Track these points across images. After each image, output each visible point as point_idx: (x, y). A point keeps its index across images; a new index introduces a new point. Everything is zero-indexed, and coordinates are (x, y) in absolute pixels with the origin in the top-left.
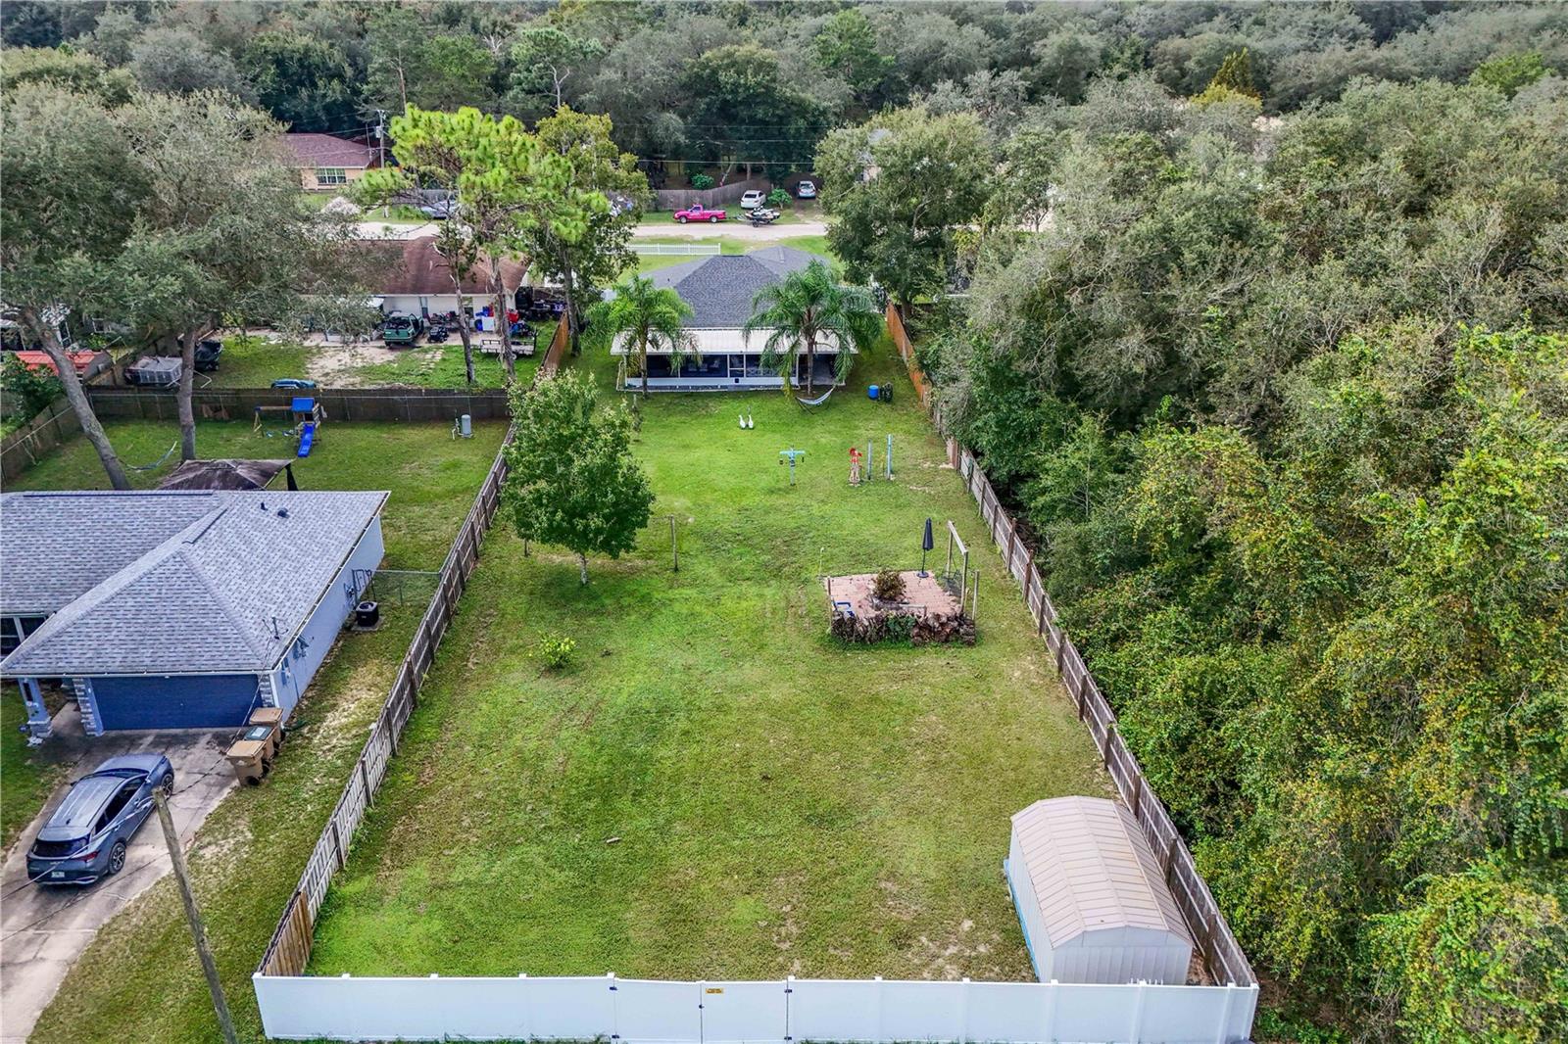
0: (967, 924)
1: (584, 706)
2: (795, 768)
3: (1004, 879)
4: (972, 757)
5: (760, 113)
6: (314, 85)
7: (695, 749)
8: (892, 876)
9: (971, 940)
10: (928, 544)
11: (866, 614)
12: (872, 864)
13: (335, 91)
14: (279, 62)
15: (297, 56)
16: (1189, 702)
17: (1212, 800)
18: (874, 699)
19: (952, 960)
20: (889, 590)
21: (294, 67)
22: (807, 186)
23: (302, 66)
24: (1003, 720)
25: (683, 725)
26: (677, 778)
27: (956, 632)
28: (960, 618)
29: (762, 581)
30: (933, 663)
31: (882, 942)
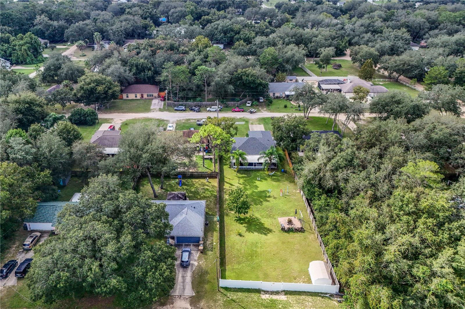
0: (303, 277)
1: (244, 241)
2: (277, 253)
3: (308, 271)
4: (304, 252)
5: (252, 86)
6: (145, 72)
7: (263, 250)
8: (293, 270)
9: (304, 279)
10: (296, 213)
11: (287, 226)
12: (290, 268)
13: (150, 73)
14: (137, 66)
15: (141, 65)
16: (335, 248)
17: (337, 262)
18: (288, 242)
19: (302, 281)
20: (290, 222)
21: (140, 67)
22: (262, 99)
23: (142, 67)
24: (309, 246)
25: (260, 245)
26: (261, 254)
27: (301, 230)
28: (302, 228)
29: (267, 218)
30: (298, 235)
31: (292, 279)
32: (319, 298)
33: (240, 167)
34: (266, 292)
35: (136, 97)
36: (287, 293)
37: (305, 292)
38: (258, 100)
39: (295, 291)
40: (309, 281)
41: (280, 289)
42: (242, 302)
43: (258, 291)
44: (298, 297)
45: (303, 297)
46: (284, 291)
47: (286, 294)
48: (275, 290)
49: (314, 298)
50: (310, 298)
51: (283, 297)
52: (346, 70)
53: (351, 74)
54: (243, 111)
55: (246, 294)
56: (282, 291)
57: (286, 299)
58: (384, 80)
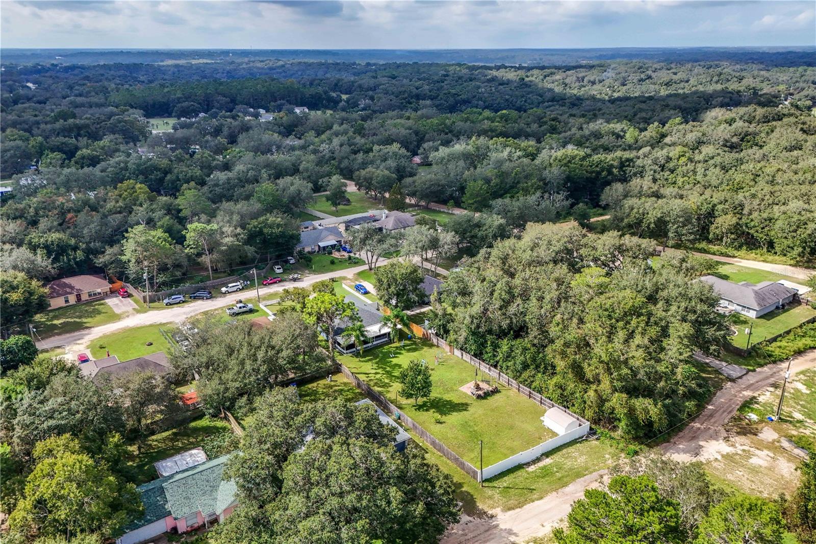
0: (546, 433)
1: (451, 426)
2: (498, 423)
6: (67, 254)
7: (480, 426)
8: (530, 432)
9: (548, 434)
10: (477, 374)
11: (480, 393)
12: (525, 431)
19: (548, 438)
20: (478, 387)
21: (54, 247)
22: (291, 260)
23: (58, 247)
24: (519, 403)
25: (472, 423)
26: (483, 431)
28: (494, 388)
29: (448, 393)
30: (498, 396)
31: (538, 440)
32: (578, 445)
33: (365, 346)
34: (528, 464)
35: (67, 301)
36: (547, 454)
37: (561, 446)
38: (287, 262)
39: (553, 450)
40: (555, 434)
41: (539, 455)
42: (517, 484)
43: (519, 467)
44: (560, 453)
45: (564, 451)
46: (543, 455)
47: (547, 457)
48: (534, 458)
49: (574, 447)
50: (571, 449)
51: (547, 461)
52: (358, 205)
53: (369, 208)
54: (280, 281)
55: (512, 476)
56: (541, 456)
57: (552, 461)
58: (413, 209)
